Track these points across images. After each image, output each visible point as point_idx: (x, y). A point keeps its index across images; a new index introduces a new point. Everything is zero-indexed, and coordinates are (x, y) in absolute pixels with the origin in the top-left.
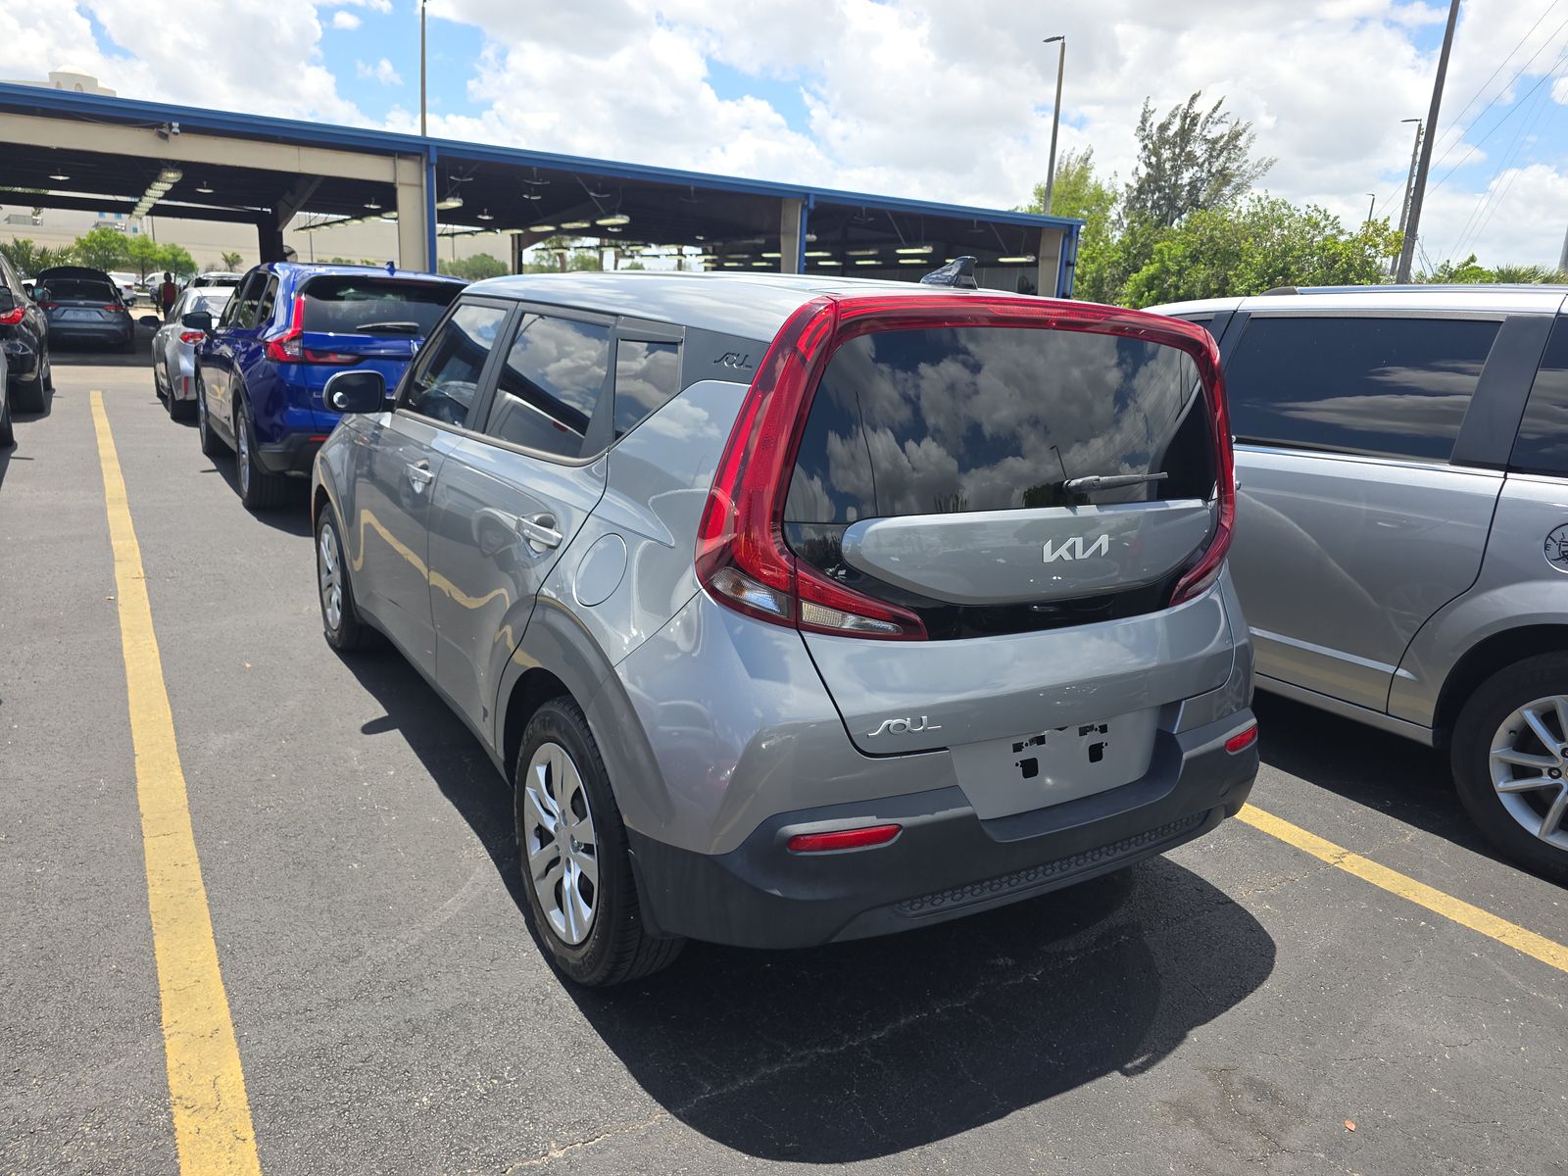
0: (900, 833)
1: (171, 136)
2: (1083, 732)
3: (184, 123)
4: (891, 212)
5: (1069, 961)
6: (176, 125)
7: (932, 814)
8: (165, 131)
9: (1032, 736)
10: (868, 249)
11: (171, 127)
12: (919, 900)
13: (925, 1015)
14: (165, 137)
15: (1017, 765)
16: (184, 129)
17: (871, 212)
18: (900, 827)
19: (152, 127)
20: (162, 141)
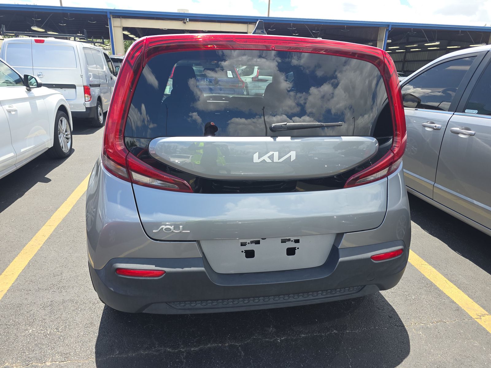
0: (164, 274)
1: (187, 23)
2: (283, 241)
3: (190, 18)
4: (424, 30)
5: (301, 336)
6: (188, 19)
7: (182, 268)
8: (185, 21)
9: (252, 240)
10: (414, 45)
11: (187, 20)
12: (194, 302)
13: (220, 345)
14: (185, 23)
15: (242, 252)
16: (190, 20)
17: (415, 30)
18: (165, 272)
19: (182, 20)
20: (184, 24)
